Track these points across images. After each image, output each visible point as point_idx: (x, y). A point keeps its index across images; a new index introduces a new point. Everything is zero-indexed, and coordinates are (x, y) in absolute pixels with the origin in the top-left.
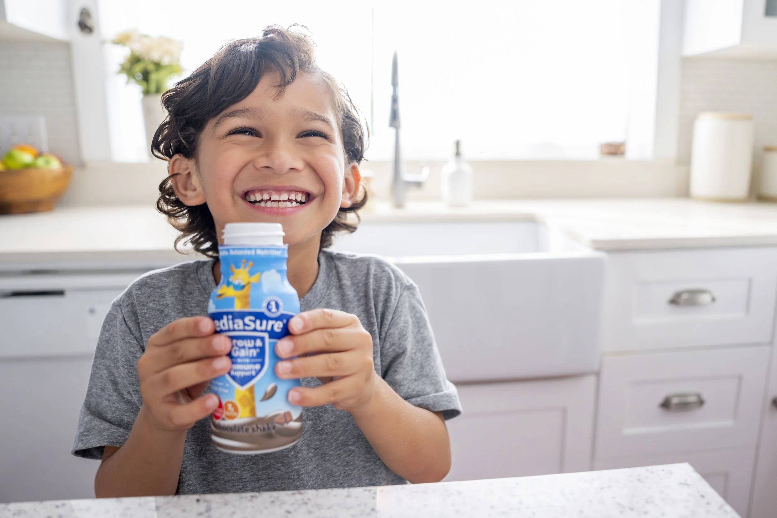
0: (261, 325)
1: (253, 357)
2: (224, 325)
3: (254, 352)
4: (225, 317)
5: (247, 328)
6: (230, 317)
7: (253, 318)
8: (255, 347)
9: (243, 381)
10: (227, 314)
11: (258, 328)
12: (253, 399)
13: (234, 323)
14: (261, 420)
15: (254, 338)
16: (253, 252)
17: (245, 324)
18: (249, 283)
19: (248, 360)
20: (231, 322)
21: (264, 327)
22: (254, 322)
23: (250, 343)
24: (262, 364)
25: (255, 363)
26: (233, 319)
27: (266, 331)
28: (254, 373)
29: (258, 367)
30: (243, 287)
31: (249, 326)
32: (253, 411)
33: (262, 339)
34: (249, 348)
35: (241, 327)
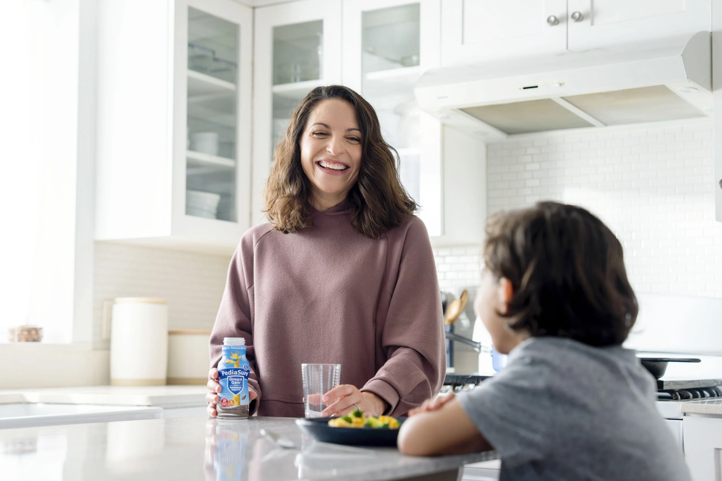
0: (243, 373)
1: (239, 384)
2: (230, 373)
3: (239, 383)
4: (231, 370)
5: (238, 374)
6: (233, 370)
7: (240, 371)
8: (240, 381)
9: (236, 392)
10: (232, 369)
11: (242, 374)
12: (240, 399)
13: (234, 372)
14: (242, 406)
15: (240, 378)
16: (239, 348)
17: (238, 373)
18: (238, 359)
19: (237, 385)
20: (233, 372)
21: (243, 374)
22: (241, 372)
23: (238, 380)
24: (242, 387)
25: (240, 387)
26: (234, 371)
27: (243, 375)
28: (240, 390)
29: (241, 388)
30: (237, 360)
31: (239, 373)
32: (239, 403)
33: (242, 378)
34: (238, 381)
35: (237, 374)
